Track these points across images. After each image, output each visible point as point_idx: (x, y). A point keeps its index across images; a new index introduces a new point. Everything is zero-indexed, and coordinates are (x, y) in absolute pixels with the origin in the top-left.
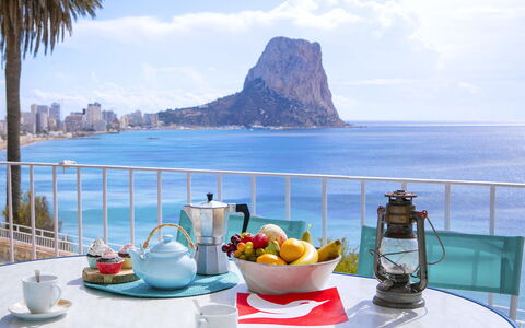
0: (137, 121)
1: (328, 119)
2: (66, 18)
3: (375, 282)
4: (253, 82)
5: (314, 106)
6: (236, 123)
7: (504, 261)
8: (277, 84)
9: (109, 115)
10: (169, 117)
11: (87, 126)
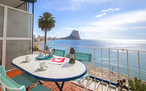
0: (59, 39)
1: (79, 39)
2: (51, 28)
3: (69, 59)
4: (71, 35)
5: (78, 37)
6: (69, 39)
7: (89, 57)
8: (73, 35)
9: (56, 38)
10: (62, 38)
11: (53, 39)
